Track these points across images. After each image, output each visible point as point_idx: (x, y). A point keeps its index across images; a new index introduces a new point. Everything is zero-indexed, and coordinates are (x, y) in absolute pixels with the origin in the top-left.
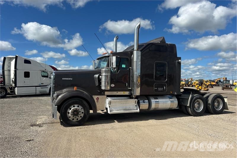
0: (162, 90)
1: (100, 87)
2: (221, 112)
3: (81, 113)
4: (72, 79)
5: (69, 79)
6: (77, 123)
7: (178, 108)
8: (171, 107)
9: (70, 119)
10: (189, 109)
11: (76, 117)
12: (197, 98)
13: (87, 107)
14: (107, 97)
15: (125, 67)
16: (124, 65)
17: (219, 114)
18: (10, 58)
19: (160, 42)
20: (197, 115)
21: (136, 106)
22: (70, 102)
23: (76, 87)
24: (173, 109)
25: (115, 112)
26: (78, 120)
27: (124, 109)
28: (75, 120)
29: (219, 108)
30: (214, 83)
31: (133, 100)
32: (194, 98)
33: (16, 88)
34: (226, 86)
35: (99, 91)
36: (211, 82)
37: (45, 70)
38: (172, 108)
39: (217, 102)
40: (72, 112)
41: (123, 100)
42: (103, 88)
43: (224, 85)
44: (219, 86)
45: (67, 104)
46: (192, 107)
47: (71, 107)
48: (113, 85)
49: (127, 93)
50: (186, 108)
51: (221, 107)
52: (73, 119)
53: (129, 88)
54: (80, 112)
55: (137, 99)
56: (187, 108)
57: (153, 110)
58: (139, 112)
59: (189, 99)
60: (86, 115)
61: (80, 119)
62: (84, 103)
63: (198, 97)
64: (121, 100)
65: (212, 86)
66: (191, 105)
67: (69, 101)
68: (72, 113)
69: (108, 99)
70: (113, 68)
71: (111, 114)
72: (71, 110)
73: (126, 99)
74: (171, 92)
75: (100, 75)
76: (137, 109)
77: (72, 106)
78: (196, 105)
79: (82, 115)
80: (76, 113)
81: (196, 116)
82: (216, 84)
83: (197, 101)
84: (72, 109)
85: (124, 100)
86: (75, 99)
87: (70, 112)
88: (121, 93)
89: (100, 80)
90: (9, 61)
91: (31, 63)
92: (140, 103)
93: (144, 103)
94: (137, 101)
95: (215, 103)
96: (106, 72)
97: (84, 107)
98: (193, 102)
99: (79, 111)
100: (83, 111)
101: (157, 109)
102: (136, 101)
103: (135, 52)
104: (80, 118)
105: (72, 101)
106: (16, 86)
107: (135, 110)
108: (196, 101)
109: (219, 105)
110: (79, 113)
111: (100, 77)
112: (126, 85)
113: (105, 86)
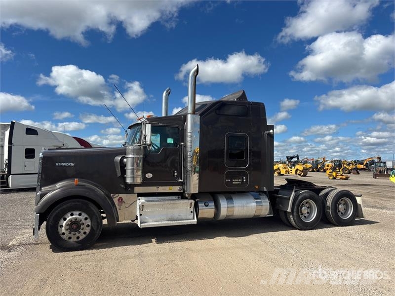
0: (240, 183)
1: (125, 179)
2: (350, 222)
3: (85, 226)
4: (73, 165)
5: (69, 164)
6: (78, 245)
7: (272, 215)
8: (257, 214)
9: (64, 237)
10: (291, 216)
11: (75, 234)
12: (305, 198)
13: (96, 216)
14: (138, 196)
15: (172, 142)
16: (171, 139)
17: (348, 226)
18: (4, 125)
19: (237, 99)
20: (305, 228)
21: (192, 212)
22: (64, 207)
23: (77, 180)
24: (261, 216)
25: (151, 223)
26: (80, 239)
27: (168, 218)
28: (74, 239)
29: (346, 214)
30: (362, 166)
31: (186, 201)
32: (300, 197)
33: (11, 176)
34: (380, 172)
35: (123, 186)
36: (356, 164)
37: (64, 145)
38: (259, 215)
39: (344, 204)
40: (67, 225)
41: (167, 202)
42: (129, 181)
43: (376, 170)
44: (369, 170)
45: (59, 210)
46: (295, 214)
47: (66, 216)
48: (149, 175)
49: (176, 189)
50: (287, 216)
51: (351, 212)
52: (70, 238)
53: (180, 180)
54: (83, 224)
55: (195, 200)
56: (288, 214)
57: (223, 218)
58: (196, 223)
59: (290, 198)
60: (95, 229)
61: (82, 236)
62: (92, 208)
63: (307, 195)
64: (162, 203)
65: (357, 171)
66: (295, 210)
67: (63, 205)
68: (68, 227)
69: (141, 201)
70: (145, 144)
71: (143, 228)
72: (65, 222)
73: (174, 200)
74: (257, 187)
75: (124, 157)
76: (194, 219)
77: (69, 214)
78: (304, 210)
79: (88, 230)
80: (75, 226)
81: (304, 230)
82: (365, 167)
83: (307, 203)
84: (68, 219)
85: (169, 202)
86: (74, 202)
87: (64, 225)
88: (164, 189)
89: (123, 166)
90: (3, 131)
91: (38, 134)
92: (199, 208)
93: (206, 206)
94: (193, 204)
95: (340, 206)
96: (134, 151)
97: (91, 215)
98: (297, 204)
99: (81, 223)
100: (90, 224)
101: (231, 218)
102: (191, 203)
103: (189, 117)
104: (84, 236)
105: (69, 205)
106: (9, 173)
107: (189, 221)
108: (304, 202)
109: (346, 210)
110: (82, 227)
111: (125, 160)
112: (174, 175)
113: (133, 178)
